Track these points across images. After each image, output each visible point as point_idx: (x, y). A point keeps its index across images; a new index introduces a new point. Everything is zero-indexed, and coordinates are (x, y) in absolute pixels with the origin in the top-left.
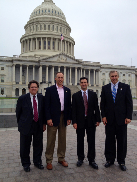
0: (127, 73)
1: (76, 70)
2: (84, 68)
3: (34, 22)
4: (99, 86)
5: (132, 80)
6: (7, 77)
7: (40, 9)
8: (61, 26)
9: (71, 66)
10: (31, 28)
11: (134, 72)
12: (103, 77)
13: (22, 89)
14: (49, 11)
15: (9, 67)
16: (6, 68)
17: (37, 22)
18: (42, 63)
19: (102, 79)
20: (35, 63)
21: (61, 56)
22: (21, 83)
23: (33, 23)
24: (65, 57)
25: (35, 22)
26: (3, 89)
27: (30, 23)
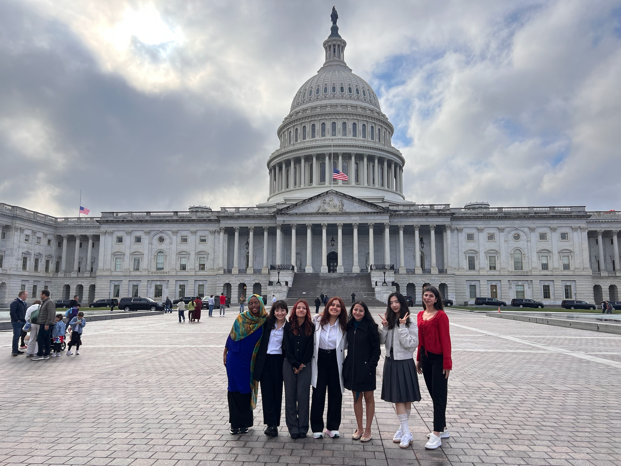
0: (553, 230)
1: (371, 231)
2: (399, 224)
3: (297, 120)
4: (449, 272)
5: (577, 250)
6: (211, 257)
7: (312, 88)
8: (365, 123)
9: (355, 220)
10: (292, 134)
11: (582, 224)
12: (471, 245)
13: (238, 285)
14: (334, 89)
15: (216, 234)
16: (210, 238)
17: (305, 117)
18: (280, 220)
19: (464, 250)
20: (268, 222)
21: (327, 199)
22: (235, 271)
23: (294, 121)
24: (340, 199)
25: (300, 119)
26: (203, 285)
27: (290, 123)
